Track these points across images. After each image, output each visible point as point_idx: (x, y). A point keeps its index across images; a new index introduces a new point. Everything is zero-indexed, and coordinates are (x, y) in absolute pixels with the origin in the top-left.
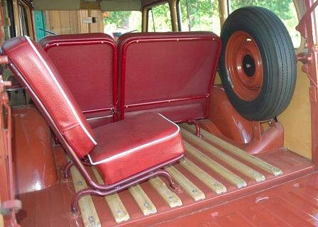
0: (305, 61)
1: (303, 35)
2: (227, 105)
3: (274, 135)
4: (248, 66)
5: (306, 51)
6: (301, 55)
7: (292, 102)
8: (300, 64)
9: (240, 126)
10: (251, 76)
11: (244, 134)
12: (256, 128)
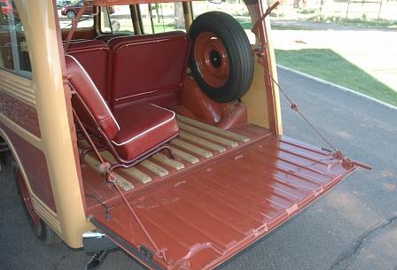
0: (259, 55)
1: (257, 36)
2: (198, 92)
3: (239, 113)
4: (215, 59)
5: (260, 47)
6: (256, 50)
7: (252, 86)
8: (256, 57)
9: (210, 108)
10: (218, 67)
11: (214, 114)
12: (225, 109)
